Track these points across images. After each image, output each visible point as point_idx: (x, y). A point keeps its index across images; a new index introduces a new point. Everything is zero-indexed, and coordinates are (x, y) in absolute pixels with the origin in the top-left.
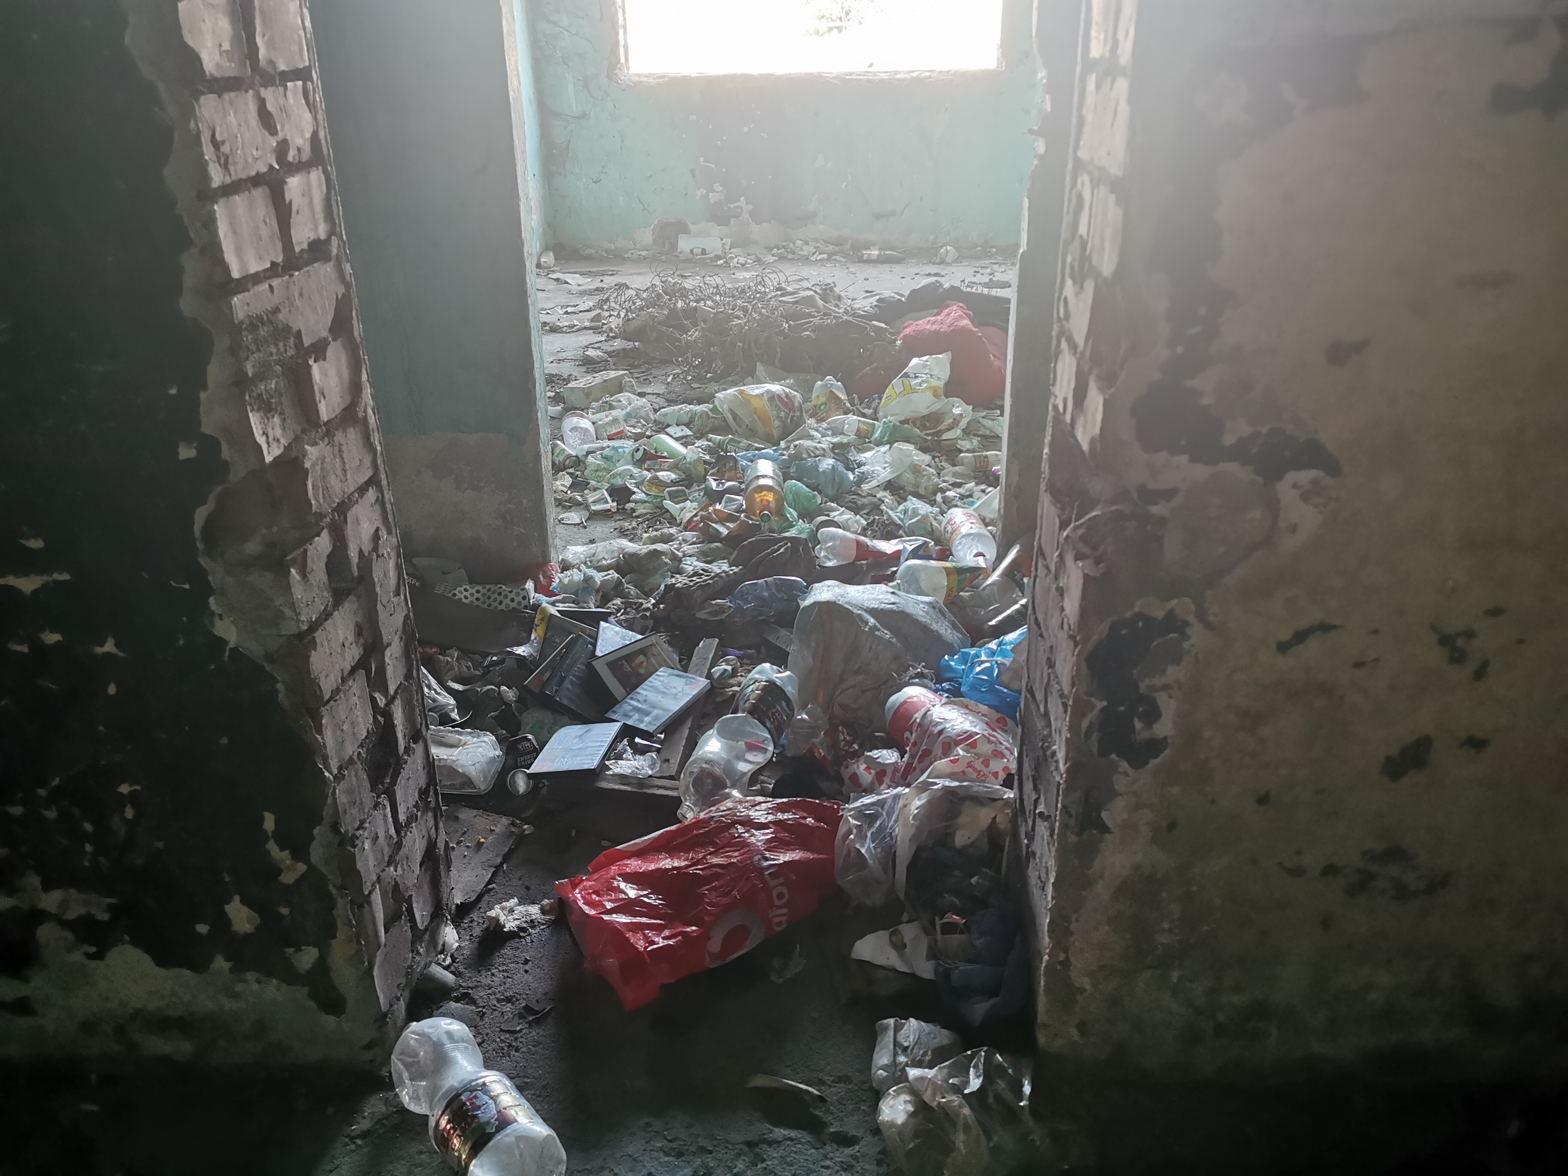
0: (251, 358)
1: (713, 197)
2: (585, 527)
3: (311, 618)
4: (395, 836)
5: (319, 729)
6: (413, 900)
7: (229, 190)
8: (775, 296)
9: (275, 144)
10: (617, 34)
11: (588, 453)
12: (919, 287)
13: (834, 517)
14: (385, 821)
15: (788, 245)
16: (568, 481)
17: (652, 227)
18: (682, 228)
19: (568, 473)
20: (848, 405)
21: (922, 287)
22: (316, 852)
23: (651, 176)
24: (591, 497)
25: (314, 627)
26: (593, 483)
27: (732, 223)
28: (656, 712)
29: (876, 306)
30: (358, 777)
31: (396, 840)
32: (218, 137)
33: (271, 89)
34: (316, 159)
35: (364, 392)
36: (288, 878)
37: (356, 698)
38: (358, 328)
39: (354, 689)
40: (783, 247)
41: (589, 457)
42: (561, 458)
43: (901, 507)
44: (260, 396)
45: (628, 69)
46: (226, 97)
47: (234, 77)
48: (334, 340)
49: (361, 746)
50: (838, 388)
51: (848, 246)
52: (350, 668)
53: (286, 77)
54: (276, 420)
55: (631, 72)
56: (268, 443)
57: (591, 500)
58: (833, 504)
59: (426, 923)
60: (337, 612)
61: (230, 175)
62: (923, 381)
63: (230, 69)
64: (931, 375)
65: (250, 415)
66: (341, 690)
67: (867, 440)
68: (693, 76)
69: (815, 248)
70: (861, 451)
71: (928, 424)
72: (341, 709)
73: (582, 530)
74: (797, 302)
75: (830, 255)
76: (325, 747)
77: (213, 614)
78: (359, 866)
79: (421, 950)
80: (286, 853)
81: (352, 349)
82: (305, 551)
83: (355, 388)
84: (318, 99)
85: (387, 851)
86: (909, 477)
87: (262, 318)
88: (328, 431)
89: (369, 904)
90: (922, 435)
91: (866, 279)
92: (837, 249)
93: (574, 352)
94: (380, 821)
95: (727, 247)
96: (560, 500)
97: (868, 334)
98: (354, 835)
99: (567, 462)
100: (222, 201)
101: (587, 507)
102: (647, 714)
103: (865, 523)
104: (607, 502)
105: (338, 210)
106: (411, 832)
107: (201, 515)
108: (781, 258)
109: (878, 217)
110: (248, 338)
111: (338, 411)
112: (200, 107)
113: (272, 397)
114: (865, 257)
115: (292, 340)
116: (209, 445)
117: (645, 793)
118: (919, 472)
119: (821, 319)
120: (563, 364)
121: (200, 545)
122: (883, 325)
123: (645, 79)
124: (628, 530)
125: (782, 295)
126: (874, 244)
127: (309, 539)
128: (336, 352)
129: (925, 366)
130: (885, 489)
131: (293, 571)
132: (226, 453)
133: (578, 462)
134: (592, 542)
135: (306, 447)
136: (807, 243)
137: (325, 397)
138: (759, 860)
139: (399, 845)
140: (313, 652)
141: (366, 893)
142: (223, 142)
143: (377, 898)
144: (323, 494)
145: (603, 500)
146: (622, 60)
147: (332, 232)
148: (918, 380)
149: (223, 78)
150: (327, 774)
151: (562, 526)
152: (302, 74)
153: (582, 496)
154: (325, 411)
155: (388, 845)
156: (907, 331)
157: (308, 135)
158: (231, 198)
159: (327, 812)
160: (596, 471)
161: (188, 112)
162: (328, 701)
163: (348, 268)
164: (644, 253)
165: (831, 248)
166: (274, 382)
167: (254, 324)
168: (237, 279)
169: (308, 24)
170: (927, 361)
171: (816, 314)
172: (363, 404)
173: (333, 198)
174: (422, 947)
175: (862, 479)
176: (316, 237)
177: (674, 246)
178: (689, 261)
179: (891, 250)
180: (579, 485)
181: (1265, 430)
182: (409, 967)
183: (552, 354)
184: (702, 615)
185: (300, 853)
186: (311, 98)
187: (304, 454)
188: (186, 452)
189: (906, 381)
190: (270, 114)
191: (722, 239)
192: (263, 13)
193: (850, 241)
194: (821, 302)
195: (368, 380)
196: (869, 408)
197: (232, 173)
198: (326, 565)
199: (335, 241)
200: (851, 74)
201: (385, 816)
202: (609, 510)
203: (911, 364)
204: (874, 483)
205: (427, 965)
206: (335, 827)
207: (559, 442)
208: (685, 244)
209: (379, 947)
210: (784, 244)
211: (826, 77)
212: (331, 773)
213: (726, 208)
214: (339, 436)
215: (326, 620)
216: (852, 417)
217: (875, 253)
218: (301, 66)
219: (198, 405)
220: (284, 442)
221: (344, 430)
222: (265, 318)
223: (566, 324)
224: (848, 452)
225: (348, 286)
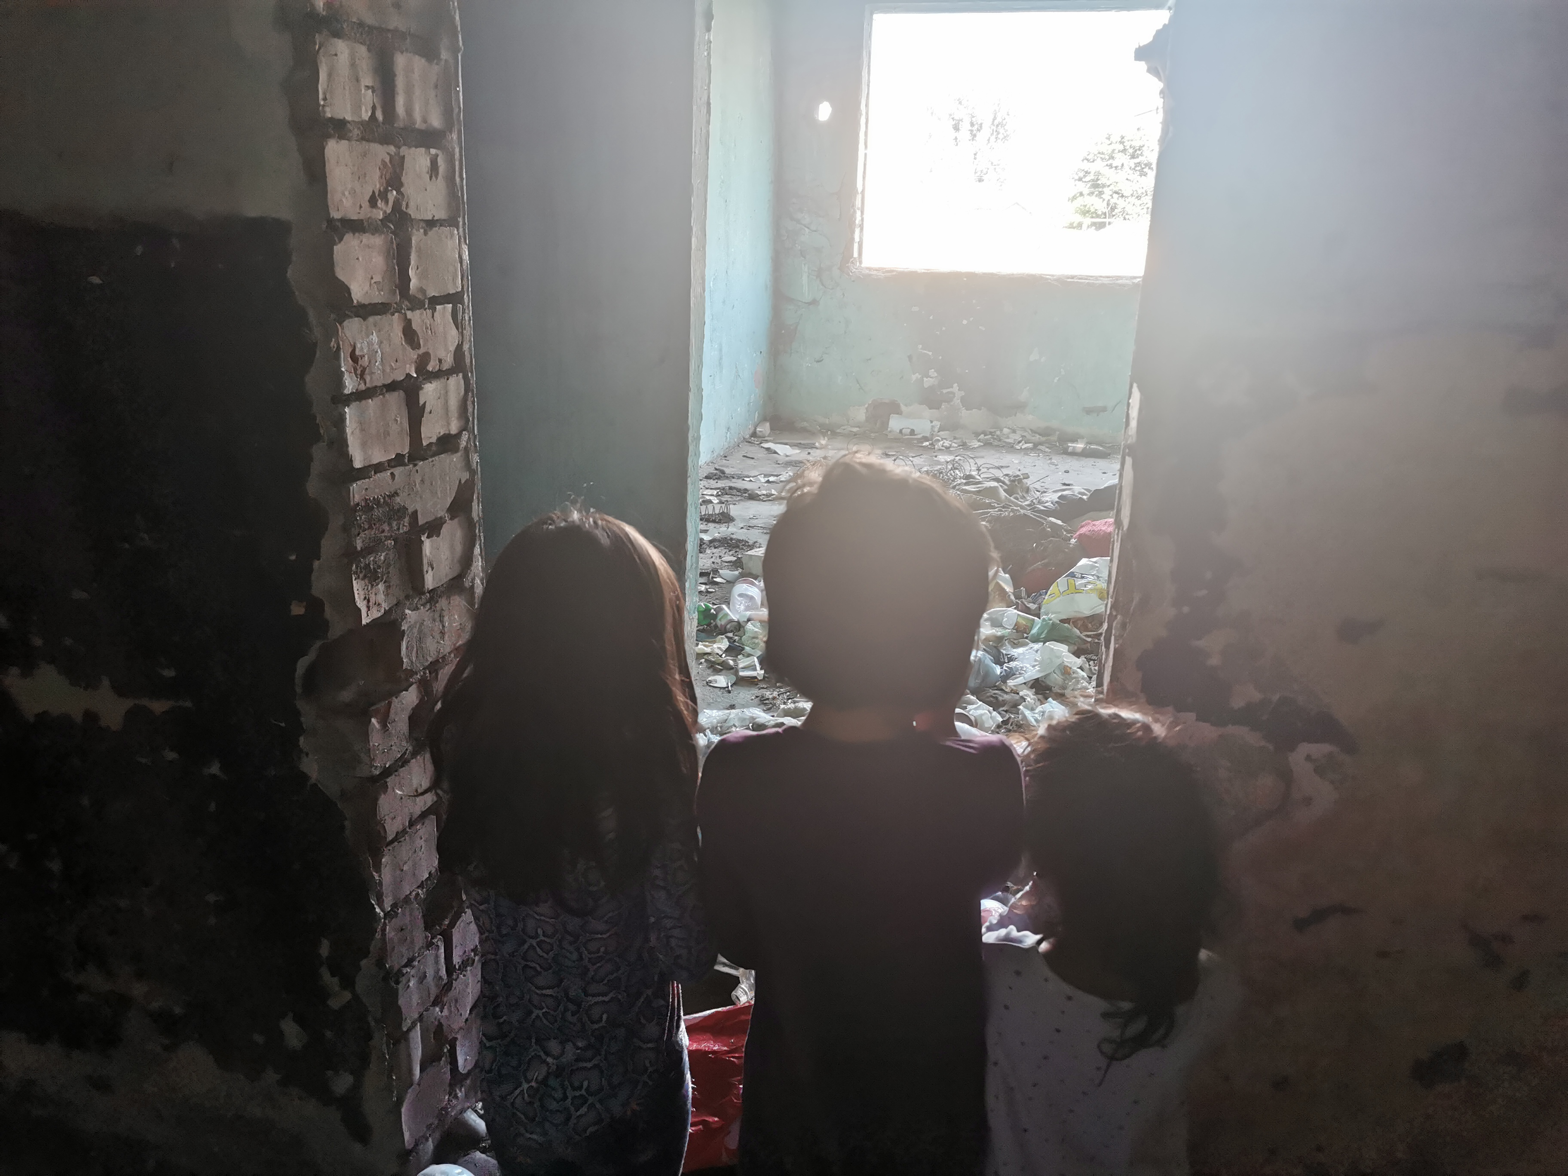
0: (362, 535)
1: (928, 382)
2: (729, 692)
3: (385, 764)
4: (445, 977)
5: (378, 867)
6: (458, 1043)
7: (360, 396)
8: (959, 484)
9: (416, 357)
10: (853, 232)
11: (749, 620)
12: (1102, 487)
13: (970, 710)
14: (437, 962)
15: (995, 432)
16: (724, 644)
17: (866, 406)
18: (894, 408)
19: (727, 637)
20: (1012, 597)
21: (1105, 488)
22: (361, 984)
23: (870, 359)
24: (743, 662)
25: (387, 772)
26: (747, 649)
27: (943, 407)
29: (1057, 502)
30: (412, 917)
31: (445, 981)
32: (358, 353)
33: (418, 312)
34: (458, 366)
35: (474, 564)
36: (335, 1004)
37: (422, 842)
38: (477, 510)
39: (421, 833)
40: (991, 433)
41: (749, 623)
42: (723, 622)
43: (1039, 709)
44: (367, 566)
45: (861, 262)
46: (371, 319)
47: (382, 303)
48: (451, 519)
49: (421, 886)
50: (1004, 580)
51: (1054, 438)
52: (420, 813)
53: (434, 301)
54: (381, 587)
55: (863, 265)
56: (368, 608)
57: (741, 665)
58: (972, 697)
59: (469, 1067)
60: (414, 760)
61: (365, 384)
62: (1089, 583)
63: (377, 297)
64: (1098, 577)
65: (354, 582)
66: (407, 833)
67: (1025, 635)
68: (919, 271)
69: (1023, 436)
70: (1016, 645)
71: (1090, 625)
72: (404, 850)
73: (726, 694)
74: (979, 492)
75: (1036, 445)
76: (381, 884)
77: (301, 751)
78: (401, 1002)
79: (459, 1095)
80: (336, 980)
81: (470, 525)
82: (390, 704)
83: (466, 561)
84: (467, 318)
85: (434, 991)
86: (1057, 679)
87: (379, 501)
88: (431, 598)
89: (407, 1040)
90: (1082, 636)
91: (1067, 472)
92: (1043, 439)
93: (764, 521)
94: (430, 960)
95: (936, 429)
96: (714, 662)
97: (1044, 529)
98: (400, 971)
99: (728, 626)
100: (354, 405)
101: (737, 672)
103: (1001, 720)
104: (755, 670)
105: (473, 410)
106: (464, 976)
107: (302, 665)
108: (987, 444)
109: (1089, 411)
110: (361, 518)
111: (445, 580)
112: (343, 329)
113: (379, 567)
114: (1070, 450)
115: (407, 520)
116: (316, 606)
118: (1069, 674)
119: (1000, 511)
120: (752, 531)
121: (299, 690)
122: (1059, 522)
123: (875, 272)
124: (768, 699)
125: (966, 484)
126: (1082, 437)
127: (396, 694)
128: (452, 531)
129: (1093, 567)
130: (1031, 687)
131: (373, 720)
132: (328, 612)
133: (739, 627)
134: (732, 707)
135: (407, 611)
136: (1014, 432)
137: (433, 569)
139: (447, 987)
140: (383, 796)
141: (405, 1029)
142: (362, 357)
143: (416, 1036)
144: (417, 652)
145: (753, 668)
146: (856, 255)
147: (464, 428)
148: (1084, 581)
149: (370, 304)
150: (378, 910)
151: (709, 688)
152: (454, 299)
153: (734, 661)
154: (430, 581)
155: (437, 985)
156: (1083, 530)
157: (452, 348)
158: (364, 402)
159: (374, 947)
160: (754, 638)
161: (331, 333)
162: (392, 842)
163: (475, 458)
164: (855, 430)
165: (1037, 438)
166: (383, 554)
167: (368, 506)
168: (358, 469)
169: (466, 256)
170: (1096, 562)
171: (996, 505)
172: (472, 575)
173: (470, 399)
174: (461, 1091)
175: (1010, 674)
176: (447, 432)
177: (885, 424)
178: (896, 440)
179: (1097, 445)
180: (734, 650)
181: (1275, 698)
182: (442, 1109)
183: (744, 520)
185: (348, 983)
186: (460, 318)
187: (404, 617)
188: (297, 609)
189: (1071, 580)
190: (414, 332)
191: (932, 422)
192: (419, 250)
193: (1058, 433)
194: (1003, 494)
195: (481, 554)
196: (1034, 603)
197: (368, 380)
198: (410, 718)
199: (465, 436)
200: (1073, 277)
201: (437, 957)
202: (756, 678)
203: (1079, 564)
204: (1020, 680)
205: (463, 1111)
206: (380, 963)
207: (724, 606)
208: (895, 424)
209: (412, 1085)
210: (993, 430)
211: (1047, 279)
212: (383, 910)
213: (939, 393)
214: (443, 603)
215: (402, 766)
216: (1012, 611)
217: (1080, 446)
218: (452, 291)
219: (311, 571)
220: (385, 606)
221: (449, 597)
222: (382, 500)
223: (764, 492)
224: (1002, 646)
225: (473, 472)
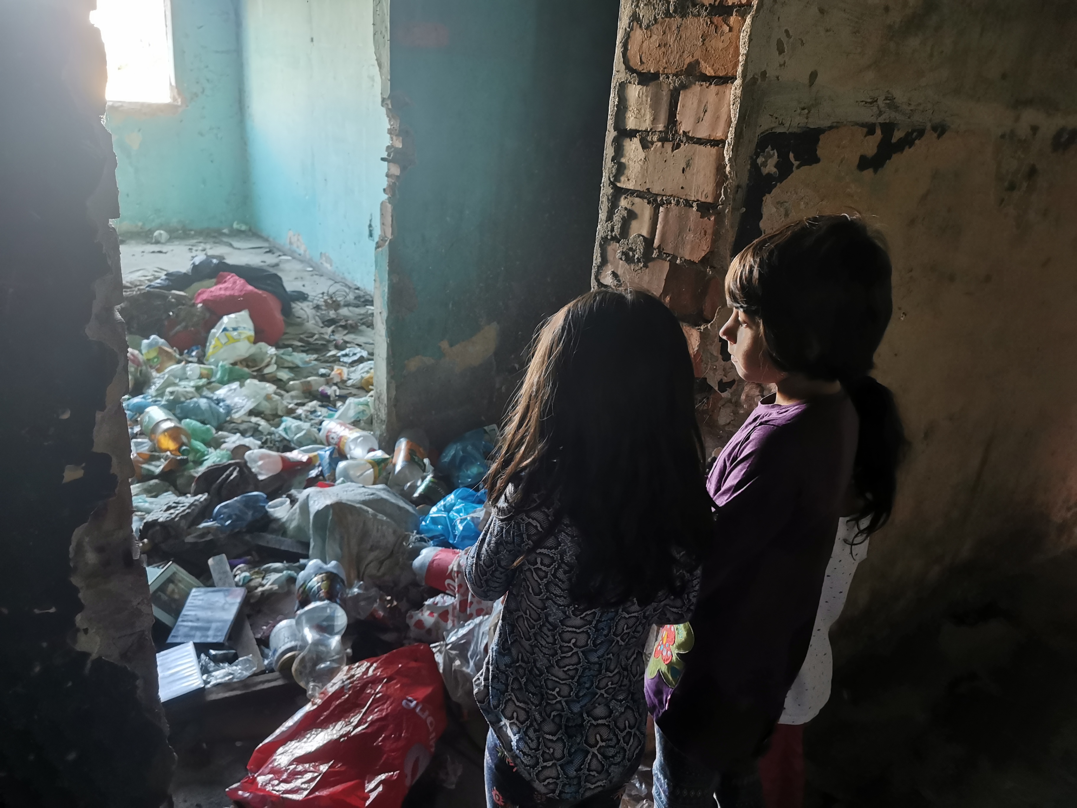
12: (197, 263)
20: (178, 356)
28: (214, 625)
43: (282, 427)
50: (163, 343)
62: (240, 333)
64: (243, 328)
71: (252, 363)
77: (77, 631)
86: (265, 404)
90: (253, 371)
97: (170, 300)
102: (208, 629)
117: (255, 691)
118: (271, 399)
129: (234, 322)
130: (253, 416)
138: (407, 704)
148: (237, 333)
156: (203, 296)
175: (230, 410)
184: (189, 539)
189: (228, 334)
203: (224, 321)
204: (242, 412)
